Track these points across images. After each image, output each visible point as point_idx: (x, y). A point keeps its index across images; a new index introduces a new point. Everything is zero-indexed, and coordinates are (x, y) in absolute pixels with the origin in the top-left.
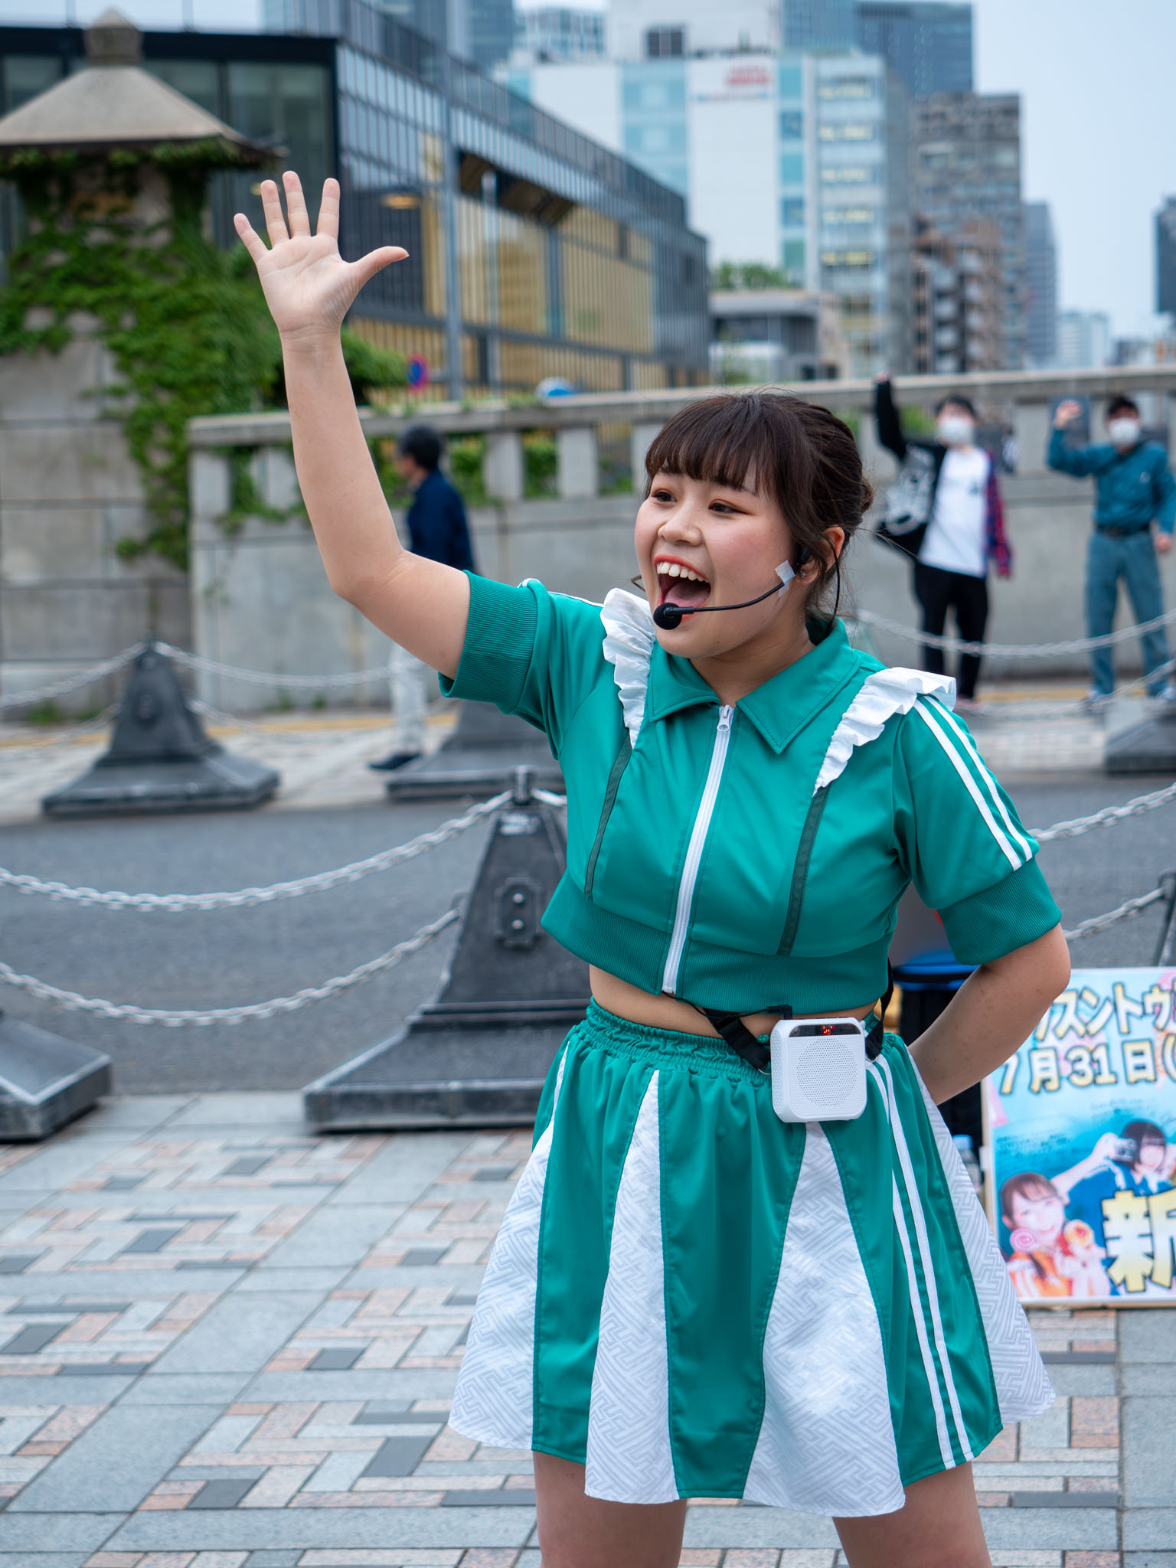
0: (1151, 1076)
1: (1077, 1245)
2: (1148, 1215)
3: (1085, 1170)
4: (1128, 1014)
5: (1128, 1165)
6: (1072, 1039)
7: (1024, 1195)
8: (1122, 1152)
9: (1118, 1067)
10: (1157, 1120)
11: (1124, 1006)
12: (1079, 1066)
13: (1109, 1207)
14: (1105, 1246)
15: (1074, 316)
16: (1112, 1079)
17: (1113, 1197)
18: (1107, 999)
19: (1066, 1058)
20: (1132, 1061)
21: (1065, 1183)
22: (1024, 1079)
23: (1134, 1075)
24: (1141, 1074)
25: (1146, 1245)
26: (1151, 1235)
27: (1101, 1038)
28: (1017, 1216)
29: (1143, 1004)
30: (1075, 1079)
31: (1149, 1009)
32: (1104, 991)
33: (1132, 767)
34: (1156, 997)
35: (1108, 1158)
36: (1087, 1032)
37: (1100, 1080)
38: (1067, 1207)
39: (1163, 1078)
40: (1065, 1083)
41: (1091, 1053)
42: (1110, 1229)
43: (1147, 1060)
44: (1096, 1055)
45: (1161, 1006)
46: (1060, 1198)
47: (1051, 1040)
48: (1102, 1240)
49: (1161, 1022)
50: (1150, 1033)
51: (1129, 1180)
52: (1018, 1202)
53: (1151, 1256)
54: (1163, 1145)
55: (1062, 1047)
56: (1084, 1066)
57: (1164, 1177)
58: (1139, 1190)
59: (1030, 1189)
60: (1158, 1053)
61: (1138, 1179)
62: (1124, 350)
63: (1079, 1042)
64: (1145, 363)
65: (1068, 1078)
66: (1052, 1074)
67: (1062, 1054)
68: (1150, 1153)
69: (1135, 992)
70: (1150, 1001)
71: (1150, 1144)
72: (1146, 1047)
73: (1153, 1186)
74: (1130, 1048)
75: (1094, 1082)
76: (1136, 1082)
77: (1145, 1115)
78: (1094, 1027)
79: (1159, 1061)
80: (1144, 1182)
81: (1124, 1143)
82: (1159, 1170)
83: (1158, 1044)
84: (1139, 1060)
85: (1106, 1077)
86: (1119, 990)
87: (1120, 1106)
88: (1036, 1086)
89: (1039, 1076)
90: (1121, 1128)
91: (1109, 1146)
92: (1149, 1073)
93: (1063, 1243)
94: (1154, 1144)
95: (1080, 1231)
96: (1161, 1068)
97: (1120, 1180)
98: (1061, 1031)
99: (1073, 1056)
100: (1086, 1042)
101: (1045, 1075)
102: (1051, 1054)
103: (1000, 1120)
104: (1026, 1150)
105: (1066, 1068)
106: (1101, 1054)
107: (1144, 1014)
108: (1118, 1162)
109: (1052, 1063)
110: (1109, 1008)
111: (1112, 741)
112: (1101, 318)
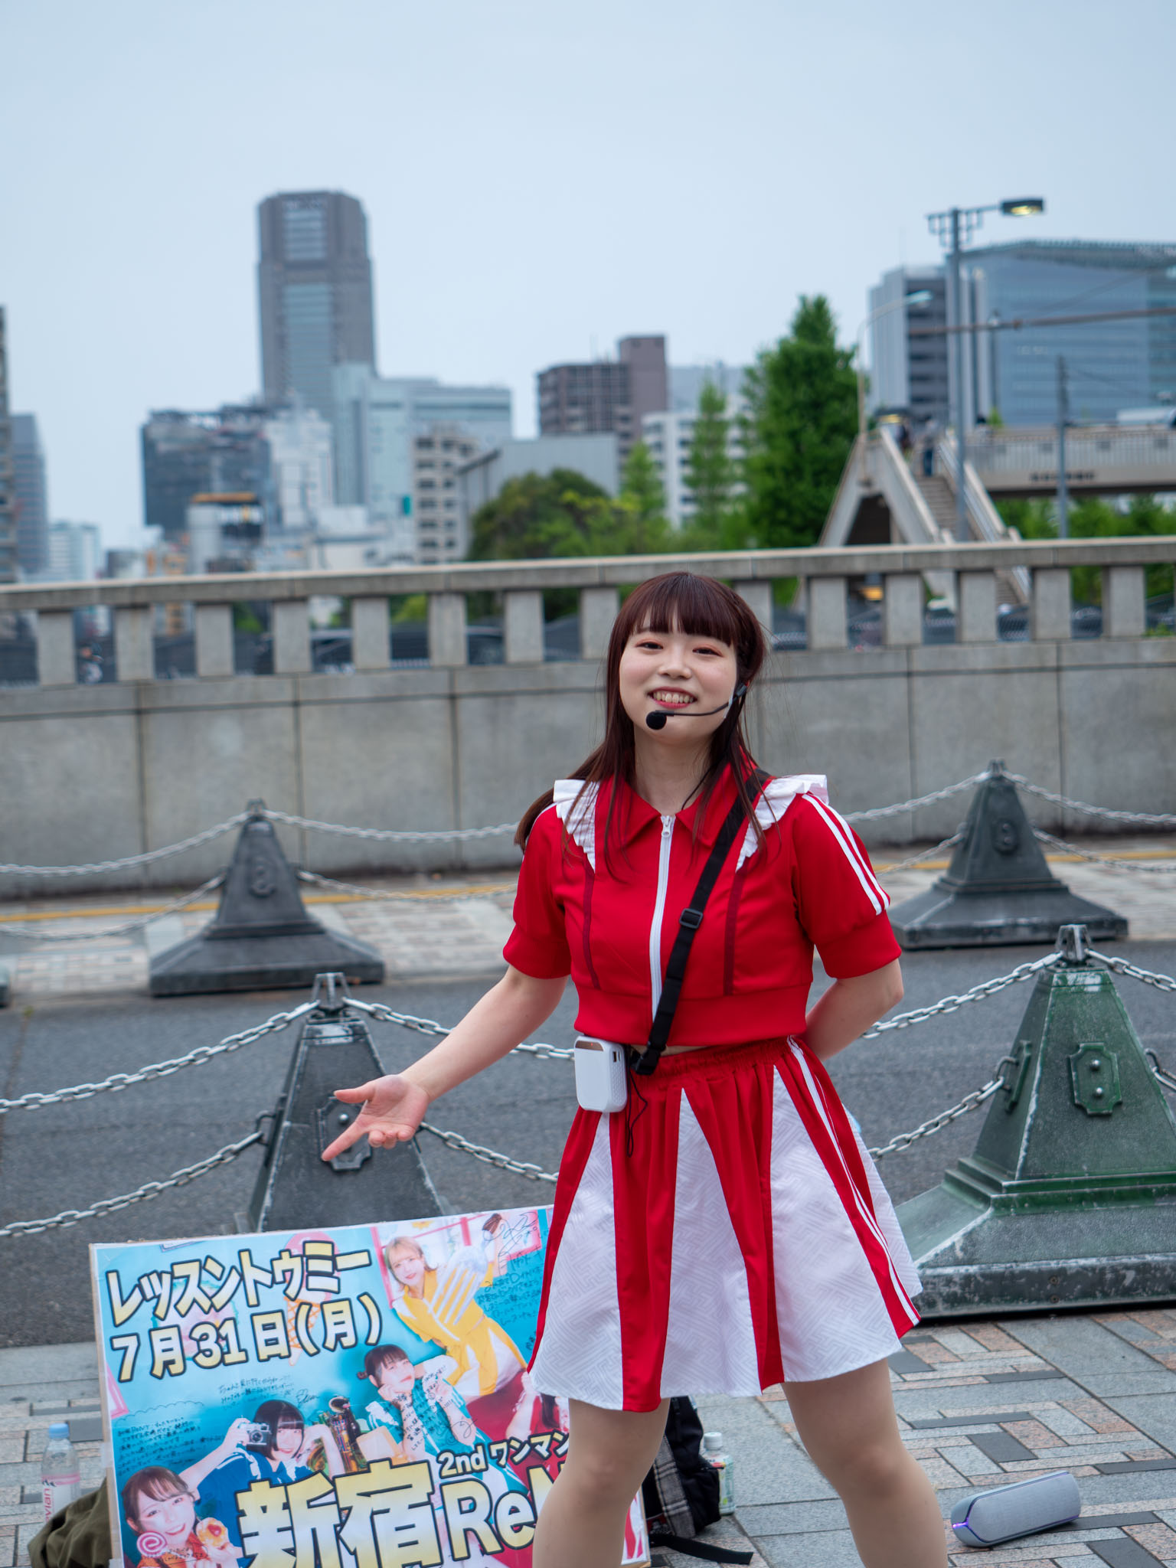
0: (285, 1353)
1: (211, 1546)
2: (286, 1506)
3: (215, 1460)
4: (256, 1282)
5: (263, 1450)
6: (196, 1315)
7: (151, 1495)
8: (256, 1437)
9: (247, 1342)
10: (292, 1400)
11: (251, 1274)
12: (204, 1345)
13: (244, 1500)
14: (242, 1545)
15: (62, 527)
16: (242, 1356)
17: (249, 1489)
18: (233, 1267)
19: (190, 1337)
20: (263, 1336)
21: (194, 1476)
22: (144, 1362)
23: (265, 1351)
24: (273, 1350)
25: (286, 1539)
26: (291, 1528)
27: (228, 1312)
28: (143, 1518)
29: (272, 1272)
30: (201, 1359)
31: (279, 1278)
32: (229, 1260)
33: (180, 989)
34: (287, 1263)
35: (239, 1446)
36: (212, 1306)
37: (228, 1359)
38: (197, 1503)
39: (296, 1351)
40: (190, 1363)
41: (217, 1330)
42: (246, 1525)
43: (278, 1333)
44: (223, 1332)
45: (292, 1271)
46: (190, 1494)
47: (173, 1318)
48: (238, 1538)
49: (292, 1292)
50: (281, 1303)
51: (264, 1467)
52: (144, 1502)
53: (292, 1552)
54: (300, 1427)
55: (186, 1324)
56: (209, 1344)
57: (302, 1462)
58: (276, 1479)
59: (156, 1486)
60: (290, 1326)
61: (274, 1466)
62: (114, 562)
63: (205, 1318)
64: (134, 575)
65: (194, 1359)
66: (177, 1354)
67: (185, 1333)
68: (286, 1438)
69: (262, 1259)
70: (279, 1266)
71: (285, 1427)
72: (277, 1319)
73: (291, 1474)
74: (259, 1321)
75: (222, 1361)
76: (270, 1357)
77: (279, 1395)
78: (218, 1301)
79: (292, 1334)
80: (282, 1469)
81: (257, 1427)
82: (297, 1455)
83: (290, 1315)
84: (270, 1334)
85: (235, 1355)
86: (245, 1256)
87: (251, 1386)
88: (158, 1371)
89: (161, 1358)
90: (253, 1414)
91: (241, 1431)
92: (283, 1348)
93: (195, 1545)
94: (291, 1427)
95: (212, 1529)
96: (294, 1342)
97: (255, 1470)
98: (183, 1307)
99: (197, 1334)
100: (211, 1317)
101: (168, 1356)
102: (173, 1332)
103: (120, 1411)
104: (151, 1441)
105: (191, 1348)
106: (228, 1329)
107: (274, 1281)
108: (250, 1449)
109: (175, 1343)
110: (235, 1278)
111: (155, 962)
112: (90, 529)
